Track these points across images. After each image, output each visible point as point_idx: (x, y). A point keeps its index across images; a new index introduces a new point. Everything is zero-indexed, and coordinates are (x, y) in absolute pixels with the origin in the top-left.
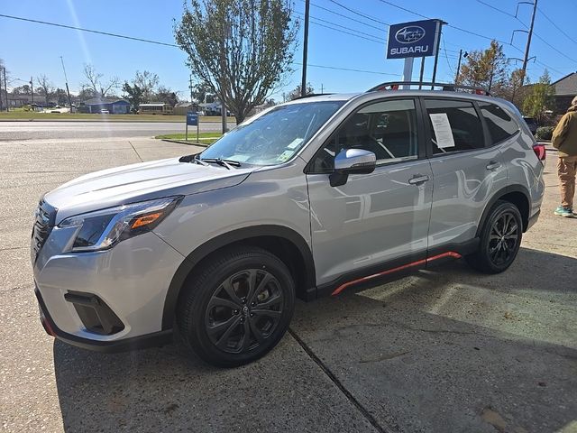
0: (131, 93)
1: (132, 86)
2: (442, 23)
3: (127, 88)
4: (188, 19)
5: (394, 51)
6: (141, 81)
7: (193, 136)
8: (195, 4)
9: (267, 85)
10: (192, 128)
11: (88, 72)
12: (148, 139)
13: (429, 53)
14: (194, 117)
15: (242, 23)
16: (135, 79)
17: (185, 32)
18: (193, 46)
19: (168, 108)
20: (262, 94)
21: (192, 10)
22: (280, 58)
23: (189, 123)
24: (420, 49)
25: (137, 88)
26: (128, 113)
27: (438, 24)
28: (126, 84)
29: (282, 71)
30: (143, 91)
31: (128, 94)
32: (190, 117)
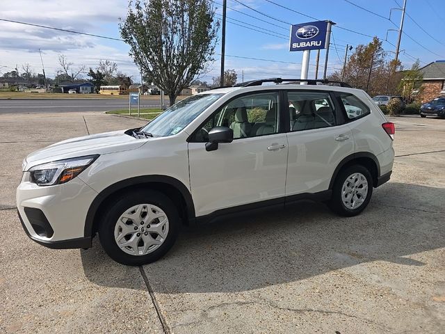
0: (95, 78)
1: (95, 72)
2: (332, 23)
3: (91, 73)
4: (132, 18)
5: (295, 45)
6: (104, 68)
7: (134, 111)
8: (138, 7)
9: (193, 71)
11: (62, 61)
12: (100, 114)
13: (322, 47)
14: (135, 97)
15: (174, 23)
16: (98, 66)
17: (129, 29)
18: (135, 41)
19: (123, 89)
20: (189, 78)
21: (135, 12)
22: (204, 50)
24: (315, 43)
25: (99, 73)
26: (92, 92)
27: (329, 24)
28: (91, 71)
29: (206, 61)
30: (104, 75)
31: (92, 78)
32: (133, 97)
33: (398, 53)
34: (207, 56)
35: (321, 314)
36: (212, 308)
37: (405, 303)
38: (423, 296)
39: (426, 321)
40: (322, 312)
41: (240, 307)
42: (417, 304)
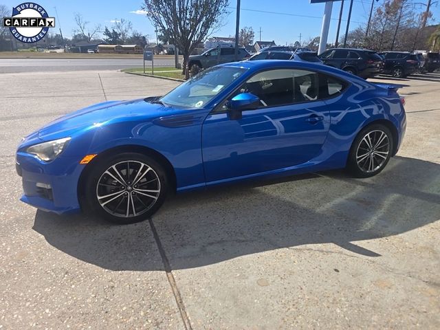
0: (111, 37)
1: (111, 31)
3: (107, 33)
6: (119, 27)
7: (148, 69)
10: (148, 63)
11: (78, 19)
12: (115, 71)
14: (149, 54)
16: (114, 25)
19: (139, 49)
20: (203, 33)
23: (146, 58)
25: (115, 33)
28: (107, 30)
29: (220, 13)
30: (120, 35)
31: (108, 37)
32: (147, 54)
33: (429, 5)
34: (221, 9)
35: (321, 254)
36: (211, 244)
37: (412, 247)
38: (432, 241)
39: (432, 264)
40: (322, 251)
41: (238, 244)
42: (424, 248)
